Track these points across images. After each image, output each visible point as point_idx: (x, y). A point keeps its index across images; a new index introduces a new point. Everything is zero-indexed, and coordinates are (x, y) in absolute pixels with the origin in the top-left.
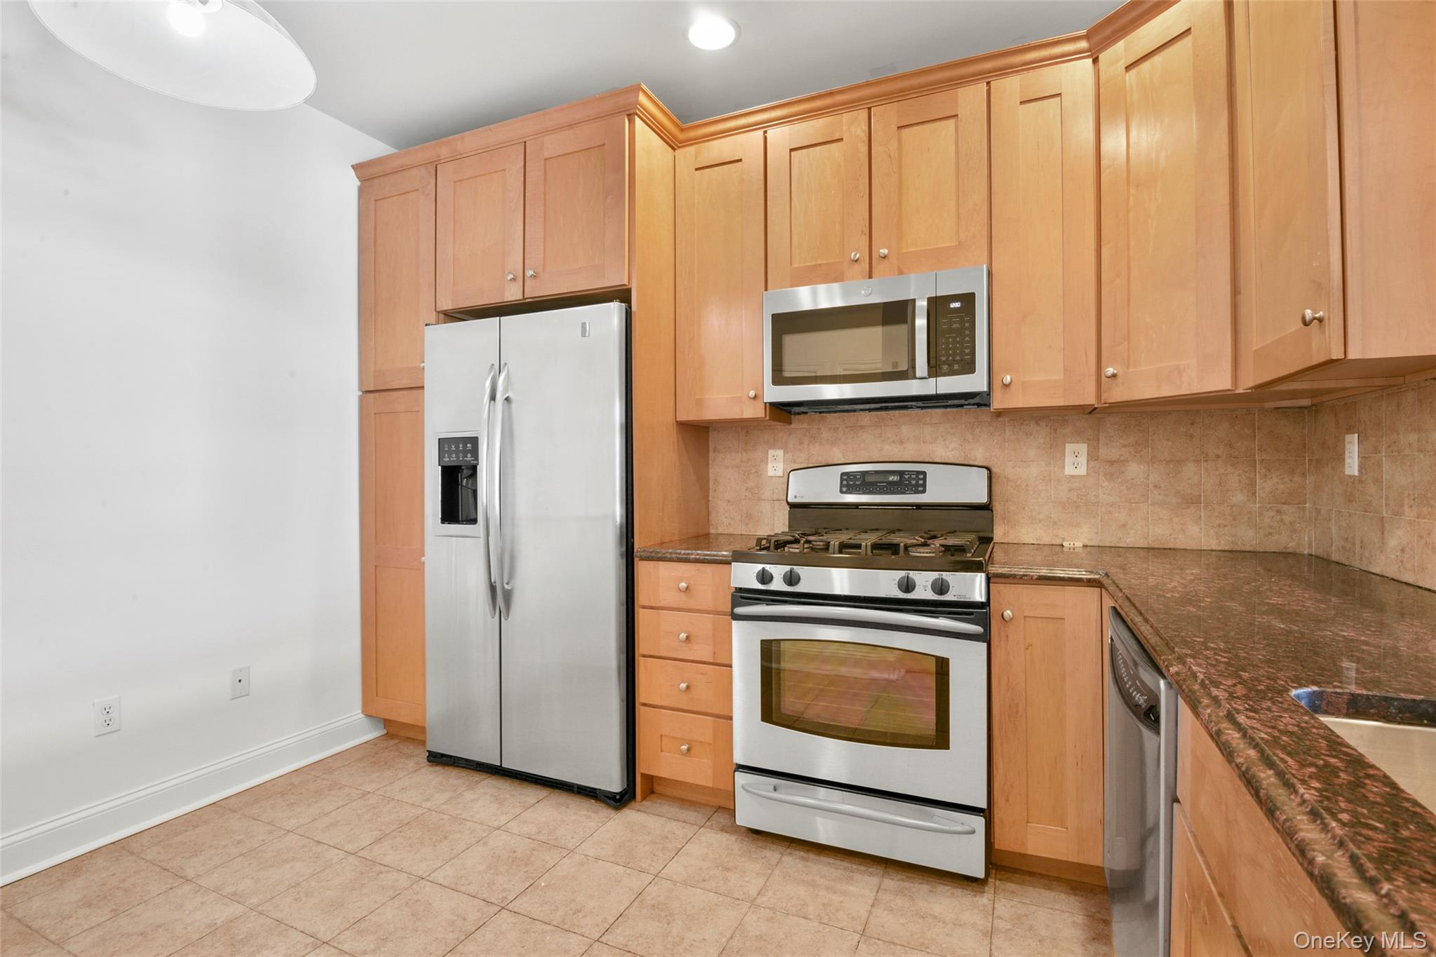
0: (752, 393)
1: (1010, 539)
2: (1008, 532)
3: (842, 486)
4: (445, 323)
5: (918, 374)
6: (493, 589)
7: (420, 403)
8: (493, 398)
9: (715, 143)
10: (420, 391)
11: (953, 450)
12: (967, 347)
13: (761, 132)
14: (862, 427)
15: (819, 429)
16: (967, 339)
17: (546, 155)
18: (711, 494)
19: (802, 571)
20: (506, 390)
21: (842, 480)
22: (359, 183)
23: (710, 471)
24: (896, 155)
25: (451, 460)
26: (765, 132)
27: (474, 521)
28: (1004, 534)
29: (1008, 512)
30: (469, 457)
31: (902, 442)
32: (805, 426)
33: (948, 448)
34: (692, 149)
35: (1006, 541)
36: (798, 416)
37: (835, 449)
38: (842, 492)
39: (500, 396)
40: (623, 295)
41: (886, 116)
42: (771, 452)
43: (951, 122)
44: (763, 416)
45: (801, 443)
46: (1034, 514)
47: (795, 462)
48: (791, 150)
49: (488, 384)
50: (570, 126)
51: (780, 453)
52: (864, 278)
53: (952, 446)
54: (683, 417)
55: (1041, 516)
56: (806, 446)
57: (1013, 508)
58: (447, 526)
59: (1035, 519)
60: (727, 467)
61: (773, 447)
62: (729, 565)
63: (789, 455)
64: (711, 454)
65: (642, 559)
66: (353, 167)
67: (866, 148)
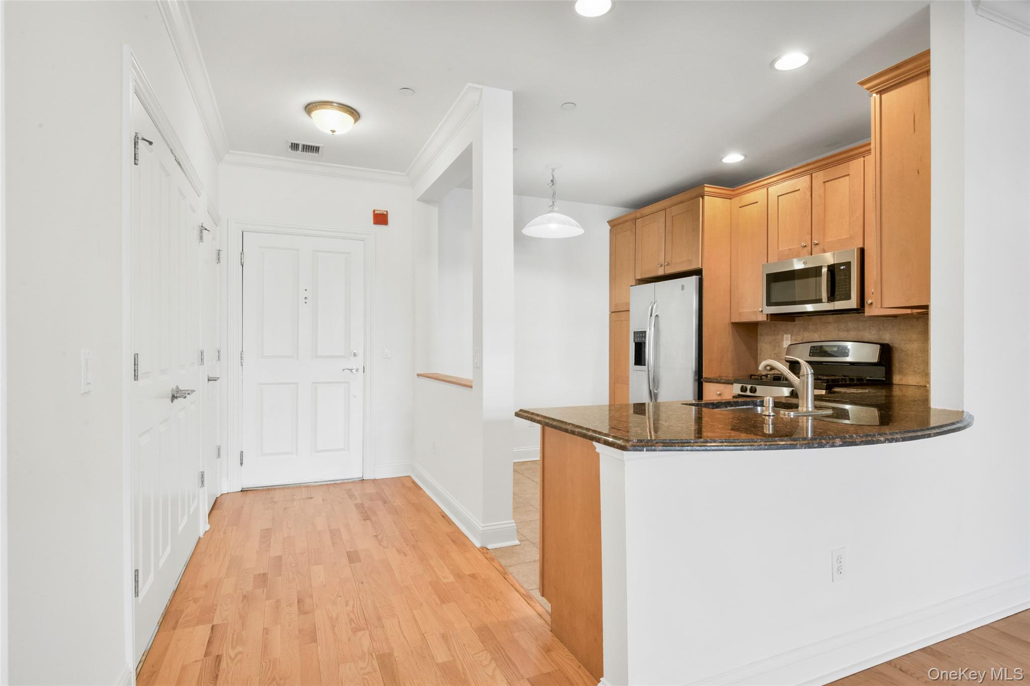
0: (760, 309)
1: (903, 382)
2: (902, 379)
3: (810, 352)
4: (639, 284)
5: (823, 301)
6: (650, 391)
7: (628, 317)
8: (651, 316)
9: (747, 195)
10: (628, 312)
11: (873, 335)
12: (848, 288)
13: (766, 189)
14: (829, 323)
15: (808, 324)
16: (848, 283)
17: (673, 214)
18: (759, 356)
19: (758, 387)
20: (656, 312)
21: (811, 350)
22: (610, 227)
23: (759, 345)
24: (823, 195)
25: (638, 340)
26: (768, 188)
27: (645, 365)
28: (900, 380)
29: (902, 368)
30: (643, 339)
31: (848, 331)
32: (801, 322)
33: (871, 333)
34: (738, 198)
35: (901, 383)
36: (798, 318)
37: (816, 334)
38: (810, 356)
39: (654, 315)
40: (698, 272)
41: (819, 176)
42: (785, 336)
43: (848, 177)
44: (766, 319)
45: (799, 331)
46: (915, 369)
47: (796, 341)
48: (778, 196)
49: (650, 308)
50: (682, 202)
51: (789, 336)
52: (809, 255)
53: (873, 332)
54: (733, 321)
55: (919, 371)
56: (801, 333)
57: (905, 366)
58: (636, 366)
59: (916, 372)
60: (765, 343)
61: (786, 333)
62: (732, 385)
63: (794, 338)
64: (759, 337)
65: (706, 382)
66: (608, 222)
67: (810, 193)
